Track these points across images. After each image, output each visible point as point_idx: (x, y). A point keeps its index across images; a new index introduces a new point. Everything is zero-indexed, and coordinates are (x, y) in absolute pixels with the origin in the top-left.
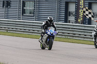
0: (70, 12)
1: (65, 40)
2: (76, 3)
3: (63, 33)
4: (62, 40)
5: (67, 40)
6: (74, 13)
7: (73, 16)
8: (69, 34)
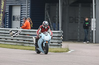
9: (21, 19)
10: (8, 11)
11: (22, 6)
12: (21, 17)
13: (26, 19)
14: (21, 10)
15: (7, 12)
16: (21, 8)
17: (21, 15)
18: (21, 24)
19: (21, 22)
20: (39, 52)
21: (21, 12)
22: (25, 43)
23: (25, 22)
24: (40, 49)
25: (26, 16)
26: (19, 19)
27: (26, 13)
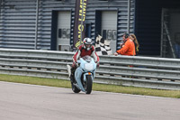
0: (60, 30)
1: (52, 82)
2: (72, 12)
3: (48, 69)
4: (46, 82)
5: (57, 83)
6: (69, 32)
7: (67, 36)
8: (59, 70)
9: (118, 37)
10: (94, 22)
11: (119, 12)
12: (118, 33)
13: (127, 36)
14: (119, 20)
15: (92, 24)
16: (119, 16)
17: (118, 28)
18: (118, 45)
19: (118, 41)
20: (77, 91)
21: (118, 24)
22: (124, 81)
23: (125, 41)
24: (79, 85)
25: (127, 30)
26: (115, 37)
27: (127, 26)
